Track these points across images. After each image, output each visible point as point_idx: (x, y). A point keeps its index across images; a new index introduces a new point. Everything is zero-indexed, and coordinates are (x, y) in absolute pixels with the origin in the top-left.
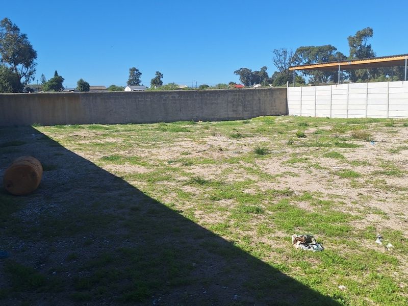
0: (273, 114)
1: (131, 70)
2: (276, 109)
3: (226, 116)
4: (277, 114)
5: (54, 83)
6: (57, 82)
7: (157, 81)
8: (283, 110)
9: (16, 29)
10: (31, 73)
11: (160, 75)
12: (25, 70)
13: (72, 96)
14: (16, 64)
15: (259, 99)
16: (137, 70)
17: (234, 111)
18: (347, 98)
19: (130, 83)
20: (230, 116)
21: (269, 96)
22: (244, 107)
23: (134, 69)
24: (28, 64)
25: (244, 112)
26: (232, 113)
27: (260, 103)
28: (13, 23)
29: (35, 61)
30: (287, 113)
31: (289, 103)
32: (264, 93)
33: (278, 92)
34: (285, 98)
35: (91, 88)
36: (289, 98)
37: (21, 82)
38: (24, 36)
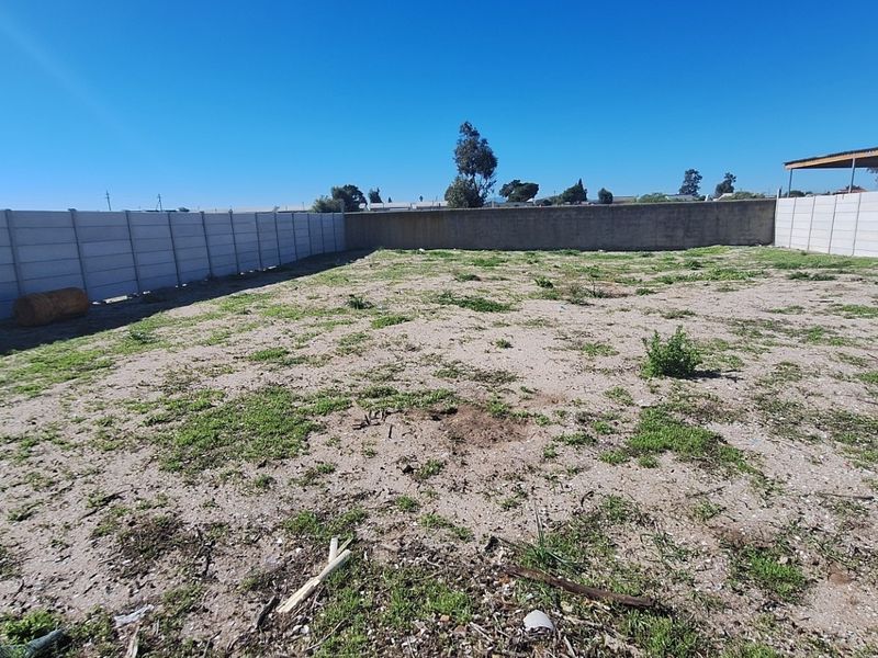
0: (742, 242)
1: (687, 173)
2: (750, 235)
3: (653, 244)
4: (752, 242)
5: (570, 195)
7: (725, 187)
8: (763, 236)
9: (475, 134)
10: (490, 186)
11: (730, 178)
12: (484, 182)
13: (592, 210)
14: (473, 174)
15: (718, 219)
16: (696, 173)
17: (667, 236)
18: (855, 217)
19: (683, 191)
20: (659, 244)
21: (737, 213)
22: (687, 230)
23: (692, 172)
24: (488, 174)
25: (686, 240)
26: (664, 239)
27: (717, 224)
28: (473, 127)
29: (496, 170)
30: (771, 240)
31: (777, 225)
32: (727, 209)
33: (758, 207)
34: (771, 216)
35: (614, 200)
36: (778, 217)
37: (480, 195)
38: (484, 141)
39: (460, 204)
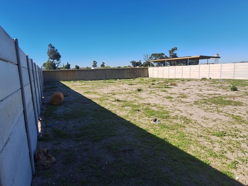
0: (143, 77)
2: (144, 75)
4: (145, 77)
5: (67, 66)
6: (68, 66)
7: (103, 65)
8: (147, 75)
9: (54, 48)
10: (59, 63)
11: (104, 63)
12: (57, 62)
13: (73, 71)
14: (54, 59)
15: (139, 72)
18: (168, 71)
19: (93, 66)
21: (142, 70)
23: (95, 61)
24: (58, 60)
25: (133, 76)
26: (129, 76)
29: (60, 59)
30: (148, 77)
31: (149, 73)
32: (140, 69)
33: (145, 69)
35: (80, 68)
37: (56, 66)
38: (57, 50)
39: (50, 68)
